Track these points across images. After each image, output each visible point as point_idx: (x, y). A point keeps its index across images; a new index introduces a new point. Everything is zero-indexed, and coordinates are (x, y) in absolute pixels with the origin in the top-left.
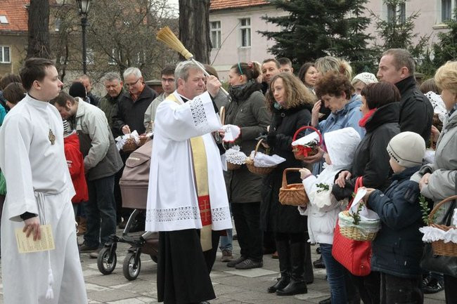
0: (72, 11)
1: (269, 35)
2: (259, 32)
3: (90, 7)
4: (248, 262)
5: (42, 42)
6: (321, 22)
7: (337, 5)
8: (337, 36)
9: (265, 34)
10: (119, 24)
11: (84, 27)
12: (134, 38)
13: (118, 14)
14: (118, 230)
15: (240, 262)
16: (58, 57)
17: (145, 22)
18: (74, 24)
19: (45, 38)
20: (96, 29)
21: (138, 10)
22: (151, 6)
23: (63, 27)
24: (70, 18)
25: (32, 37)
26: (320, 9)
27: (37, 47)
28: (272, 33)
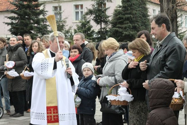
1: (8, 24)
2: (4, 23)
4: (18, 114)
6: (29, 19)
7: (36, 13)
8: (36, 25)
9: (6, 23)
15: (15, 114)
26: (29, 14)
28: (9, 23)
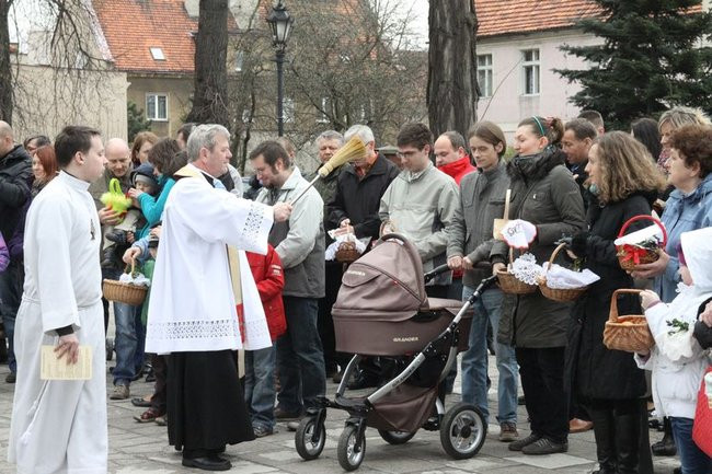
0: (261, 40)
1: (572, 75)
2: (555, 71)
3: (291, 34)
4: (543, 443)
5: (215, 88)
6: (656, 54)
7: (682, 28)
8: (680, 77)
9: (565, 73)
10: (333, 60)
11: (280, 64)
12: (356, 82)
13: (331, 45)
14: (329, 385)
15: (529, 442)
16: (240, 110)
17: (373, 56)
18: (265, 59)
19: (220, 81)
20: (298, 68)
21: (363, 38)
22: (382, 32)
23: (247, 65)
24: (259, 51)
25: (201, 80)
26: (655, 33)
27: (208, 96)
28: (577, 72)
